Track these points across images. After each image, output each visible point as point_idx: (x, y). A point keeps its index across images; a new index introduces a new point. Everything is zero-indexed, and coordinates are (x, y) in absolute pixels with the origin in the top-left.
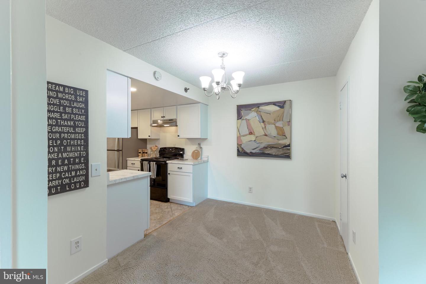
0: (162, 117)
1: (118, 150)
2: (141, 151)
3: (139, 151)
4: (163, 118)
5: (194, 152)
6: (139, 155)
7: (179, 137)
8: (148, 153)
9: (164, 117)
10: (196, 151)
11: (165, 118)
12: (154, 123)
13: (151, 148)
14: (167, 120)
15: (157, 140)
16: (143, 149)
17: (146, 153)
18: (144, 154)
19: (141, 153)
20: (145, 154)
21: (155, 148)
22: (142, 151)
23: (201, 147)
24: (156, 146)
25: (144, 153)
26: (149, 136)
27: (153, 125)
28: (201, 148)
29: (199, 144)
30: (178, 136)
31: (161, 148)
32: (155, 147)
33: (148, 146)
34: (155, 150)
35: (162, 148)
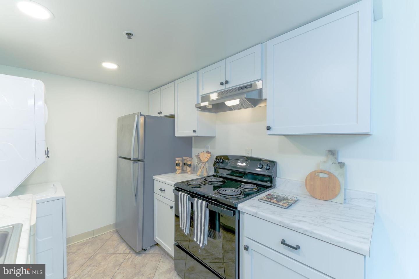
0: (222, 84)
1: (136, 160)
2: (180, 162)
3: (177, 162)
4: (223, 87)
5: (312, 177)
6: (177, 170)
7: (269, 132)
8: (192, 166)
9: (227, 82)
10: (321, 175)
11: (228, 86)
12: (203, 101)
13: (198, 157)
14: (232, 90)
15: (210, 139)
16: (185, 158)
17: (190, 165)
18: (185, 167)
19: (181, 165)
20: (188, 168)
21: (205, 156)
22: (183, 160)
23: (341, 160)
24: (208, 152)
25: (184, 164)
26: (194, 131)
27: (203, 104)
28: (342, 165)
29: (332, 153)
30: (269, 128)
31: (217, 157)
32: (206, 154)
33: (195, 151)
34: (206, 160)
35: (221, 156)
